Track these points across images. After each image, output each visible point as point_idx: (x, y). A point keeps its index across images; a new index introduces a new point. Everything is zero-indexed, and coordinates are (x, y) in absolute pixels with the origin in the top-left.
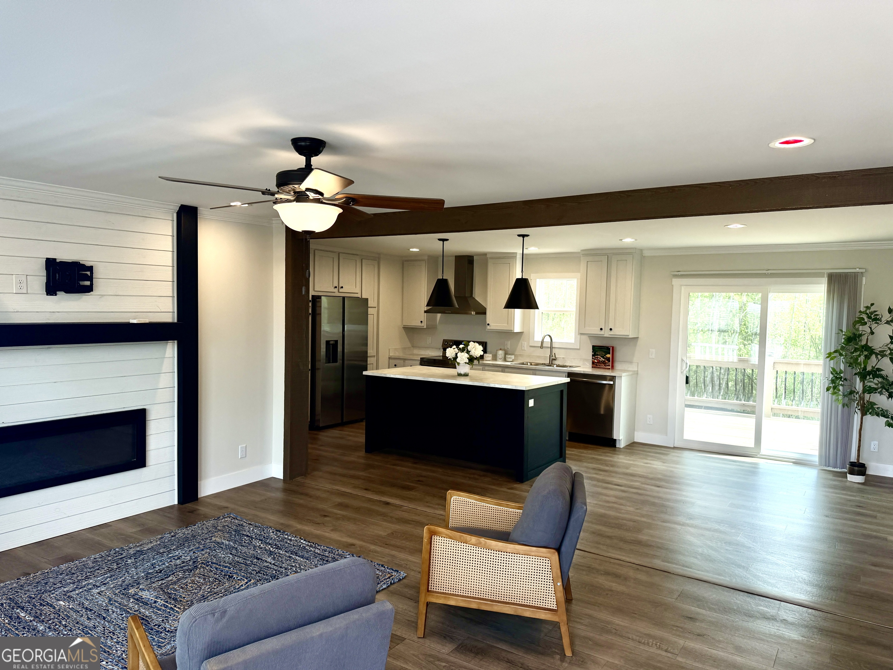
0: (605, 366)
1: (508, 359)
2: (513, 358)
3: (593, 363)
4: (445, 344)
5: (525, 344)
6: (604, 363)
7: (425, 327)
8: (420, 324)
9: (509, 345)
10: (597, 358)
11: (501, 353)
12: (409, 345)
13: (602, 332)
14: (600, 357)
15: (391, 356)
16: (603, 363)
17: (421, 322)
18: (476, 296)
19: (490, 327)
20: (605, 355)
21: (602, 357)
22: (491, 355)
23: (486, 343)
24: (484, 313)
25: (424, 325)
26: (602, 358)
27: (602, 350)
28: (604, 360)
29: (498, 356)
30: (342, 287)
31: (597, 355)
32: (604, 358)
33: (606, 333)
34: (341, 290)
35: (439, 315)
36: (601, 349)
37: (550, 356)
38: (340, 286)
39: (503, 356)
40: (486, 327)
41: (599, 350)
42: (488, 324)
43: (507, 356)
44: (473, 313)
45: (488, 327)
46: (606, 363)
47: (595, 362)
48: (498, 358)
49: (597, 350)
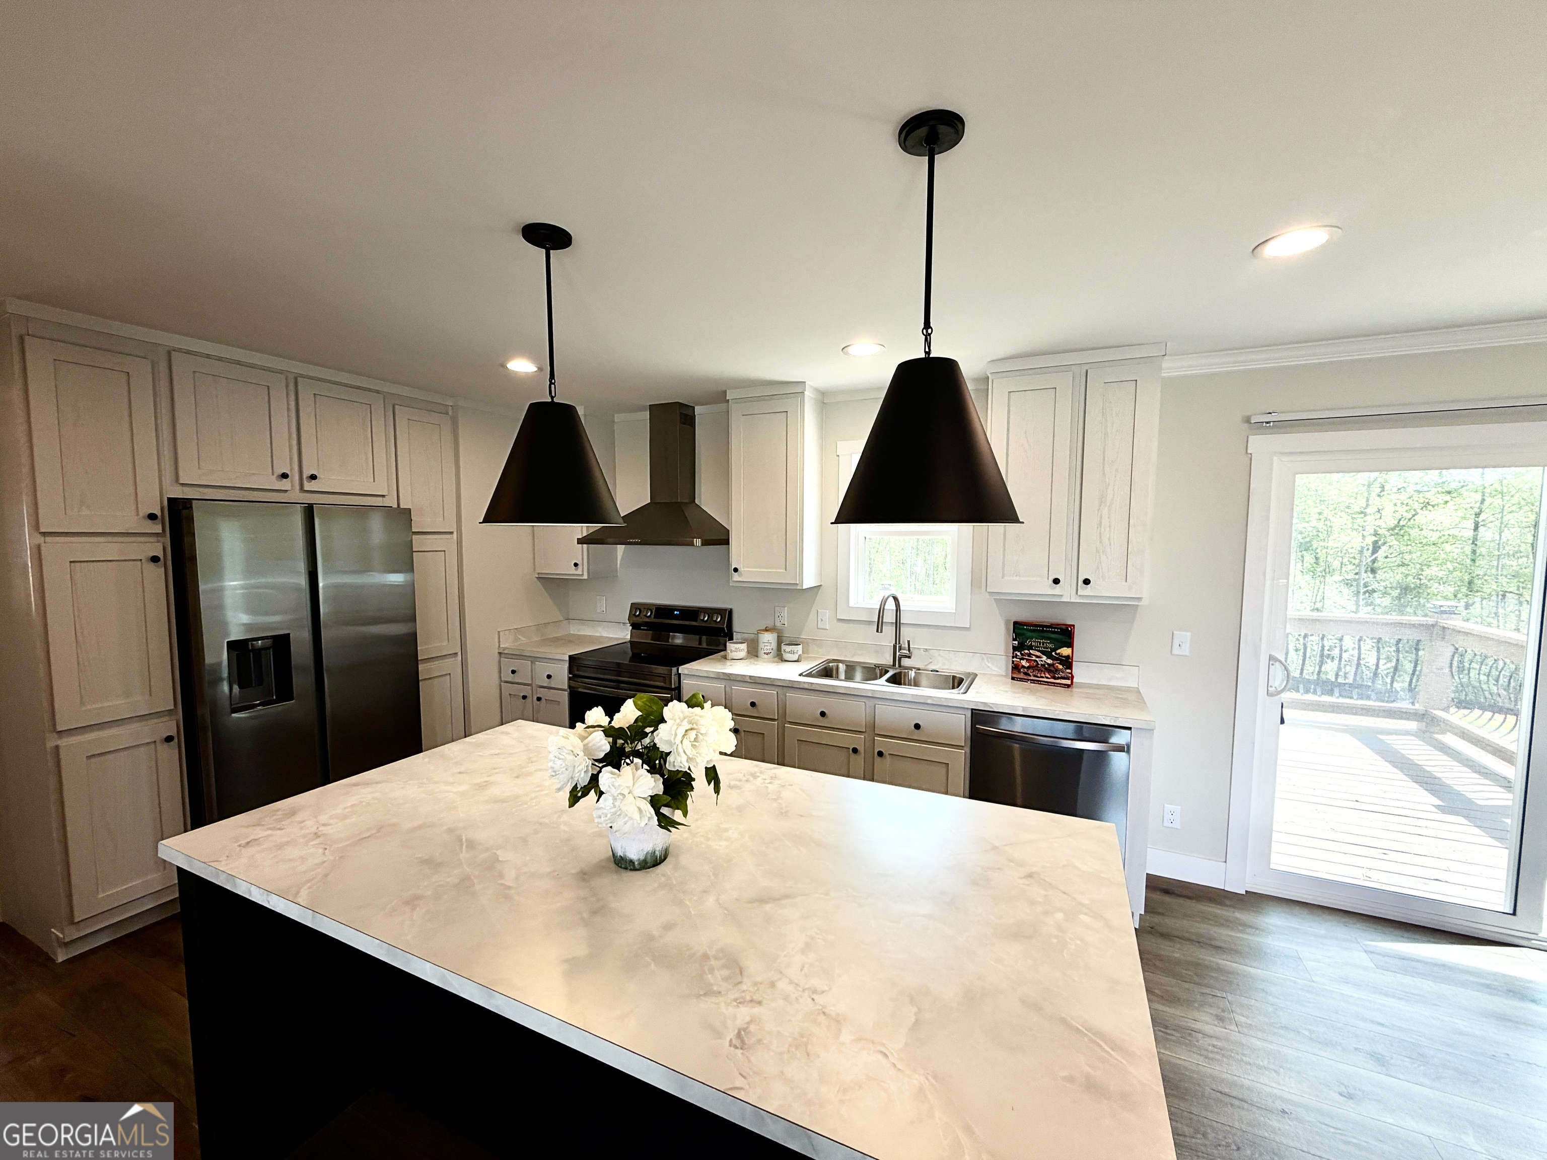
0: (1054, 678)
1: (787, 656)
2: (800, 652)
3: (1016, 668)
4: (635, 615)
5: (826, 615)
6: (1051, 670)
7: (585, 577)
8: (572, 570)
9: (784, 618)
10: (1030, 655)
11: (768, 640)
12: (557, 615)
13: (1057, 590)
14: (1038, 654)
15: (505, 649)
16: (1049, 671)
17: (576, 565)
18: (703, 502)
19: (740, 576)
20: (1055, 650)
21: (1043, 653)
22: (744, 646)
23: (730, 612)
24: (726, 542)
25: (583, 572)
26: (1044, 658)
27: (1045, 635)
28: (1049, 661)
29: (761, 645)
30: (313, 477)
31: (1030, 648)
32: (1049, 656)
33: (1067, 593)
34: (308, 486)
35: (621, 548)
36: (1043, 631)
37: (895, 647)
38: (307, 473)
39: (774, 645)
40: (728, 578)
41: (1034, 634)
42: (736, 570)
43: (784, 647)
44: (698, 542)
45: (736, 577)
46: (1057, 670)
47: (1023, 667)
48: (761, 653)
49: (1029, 634)
